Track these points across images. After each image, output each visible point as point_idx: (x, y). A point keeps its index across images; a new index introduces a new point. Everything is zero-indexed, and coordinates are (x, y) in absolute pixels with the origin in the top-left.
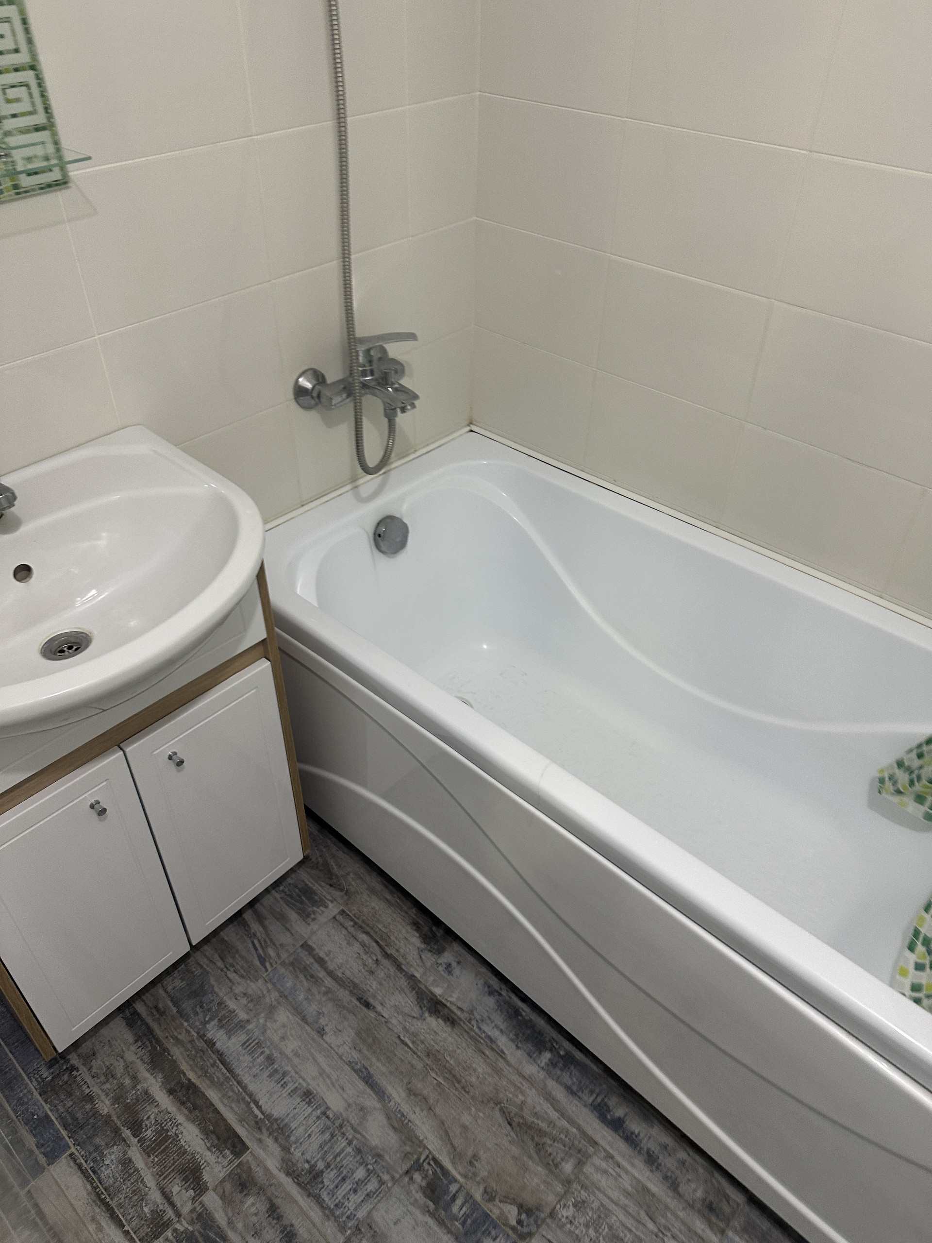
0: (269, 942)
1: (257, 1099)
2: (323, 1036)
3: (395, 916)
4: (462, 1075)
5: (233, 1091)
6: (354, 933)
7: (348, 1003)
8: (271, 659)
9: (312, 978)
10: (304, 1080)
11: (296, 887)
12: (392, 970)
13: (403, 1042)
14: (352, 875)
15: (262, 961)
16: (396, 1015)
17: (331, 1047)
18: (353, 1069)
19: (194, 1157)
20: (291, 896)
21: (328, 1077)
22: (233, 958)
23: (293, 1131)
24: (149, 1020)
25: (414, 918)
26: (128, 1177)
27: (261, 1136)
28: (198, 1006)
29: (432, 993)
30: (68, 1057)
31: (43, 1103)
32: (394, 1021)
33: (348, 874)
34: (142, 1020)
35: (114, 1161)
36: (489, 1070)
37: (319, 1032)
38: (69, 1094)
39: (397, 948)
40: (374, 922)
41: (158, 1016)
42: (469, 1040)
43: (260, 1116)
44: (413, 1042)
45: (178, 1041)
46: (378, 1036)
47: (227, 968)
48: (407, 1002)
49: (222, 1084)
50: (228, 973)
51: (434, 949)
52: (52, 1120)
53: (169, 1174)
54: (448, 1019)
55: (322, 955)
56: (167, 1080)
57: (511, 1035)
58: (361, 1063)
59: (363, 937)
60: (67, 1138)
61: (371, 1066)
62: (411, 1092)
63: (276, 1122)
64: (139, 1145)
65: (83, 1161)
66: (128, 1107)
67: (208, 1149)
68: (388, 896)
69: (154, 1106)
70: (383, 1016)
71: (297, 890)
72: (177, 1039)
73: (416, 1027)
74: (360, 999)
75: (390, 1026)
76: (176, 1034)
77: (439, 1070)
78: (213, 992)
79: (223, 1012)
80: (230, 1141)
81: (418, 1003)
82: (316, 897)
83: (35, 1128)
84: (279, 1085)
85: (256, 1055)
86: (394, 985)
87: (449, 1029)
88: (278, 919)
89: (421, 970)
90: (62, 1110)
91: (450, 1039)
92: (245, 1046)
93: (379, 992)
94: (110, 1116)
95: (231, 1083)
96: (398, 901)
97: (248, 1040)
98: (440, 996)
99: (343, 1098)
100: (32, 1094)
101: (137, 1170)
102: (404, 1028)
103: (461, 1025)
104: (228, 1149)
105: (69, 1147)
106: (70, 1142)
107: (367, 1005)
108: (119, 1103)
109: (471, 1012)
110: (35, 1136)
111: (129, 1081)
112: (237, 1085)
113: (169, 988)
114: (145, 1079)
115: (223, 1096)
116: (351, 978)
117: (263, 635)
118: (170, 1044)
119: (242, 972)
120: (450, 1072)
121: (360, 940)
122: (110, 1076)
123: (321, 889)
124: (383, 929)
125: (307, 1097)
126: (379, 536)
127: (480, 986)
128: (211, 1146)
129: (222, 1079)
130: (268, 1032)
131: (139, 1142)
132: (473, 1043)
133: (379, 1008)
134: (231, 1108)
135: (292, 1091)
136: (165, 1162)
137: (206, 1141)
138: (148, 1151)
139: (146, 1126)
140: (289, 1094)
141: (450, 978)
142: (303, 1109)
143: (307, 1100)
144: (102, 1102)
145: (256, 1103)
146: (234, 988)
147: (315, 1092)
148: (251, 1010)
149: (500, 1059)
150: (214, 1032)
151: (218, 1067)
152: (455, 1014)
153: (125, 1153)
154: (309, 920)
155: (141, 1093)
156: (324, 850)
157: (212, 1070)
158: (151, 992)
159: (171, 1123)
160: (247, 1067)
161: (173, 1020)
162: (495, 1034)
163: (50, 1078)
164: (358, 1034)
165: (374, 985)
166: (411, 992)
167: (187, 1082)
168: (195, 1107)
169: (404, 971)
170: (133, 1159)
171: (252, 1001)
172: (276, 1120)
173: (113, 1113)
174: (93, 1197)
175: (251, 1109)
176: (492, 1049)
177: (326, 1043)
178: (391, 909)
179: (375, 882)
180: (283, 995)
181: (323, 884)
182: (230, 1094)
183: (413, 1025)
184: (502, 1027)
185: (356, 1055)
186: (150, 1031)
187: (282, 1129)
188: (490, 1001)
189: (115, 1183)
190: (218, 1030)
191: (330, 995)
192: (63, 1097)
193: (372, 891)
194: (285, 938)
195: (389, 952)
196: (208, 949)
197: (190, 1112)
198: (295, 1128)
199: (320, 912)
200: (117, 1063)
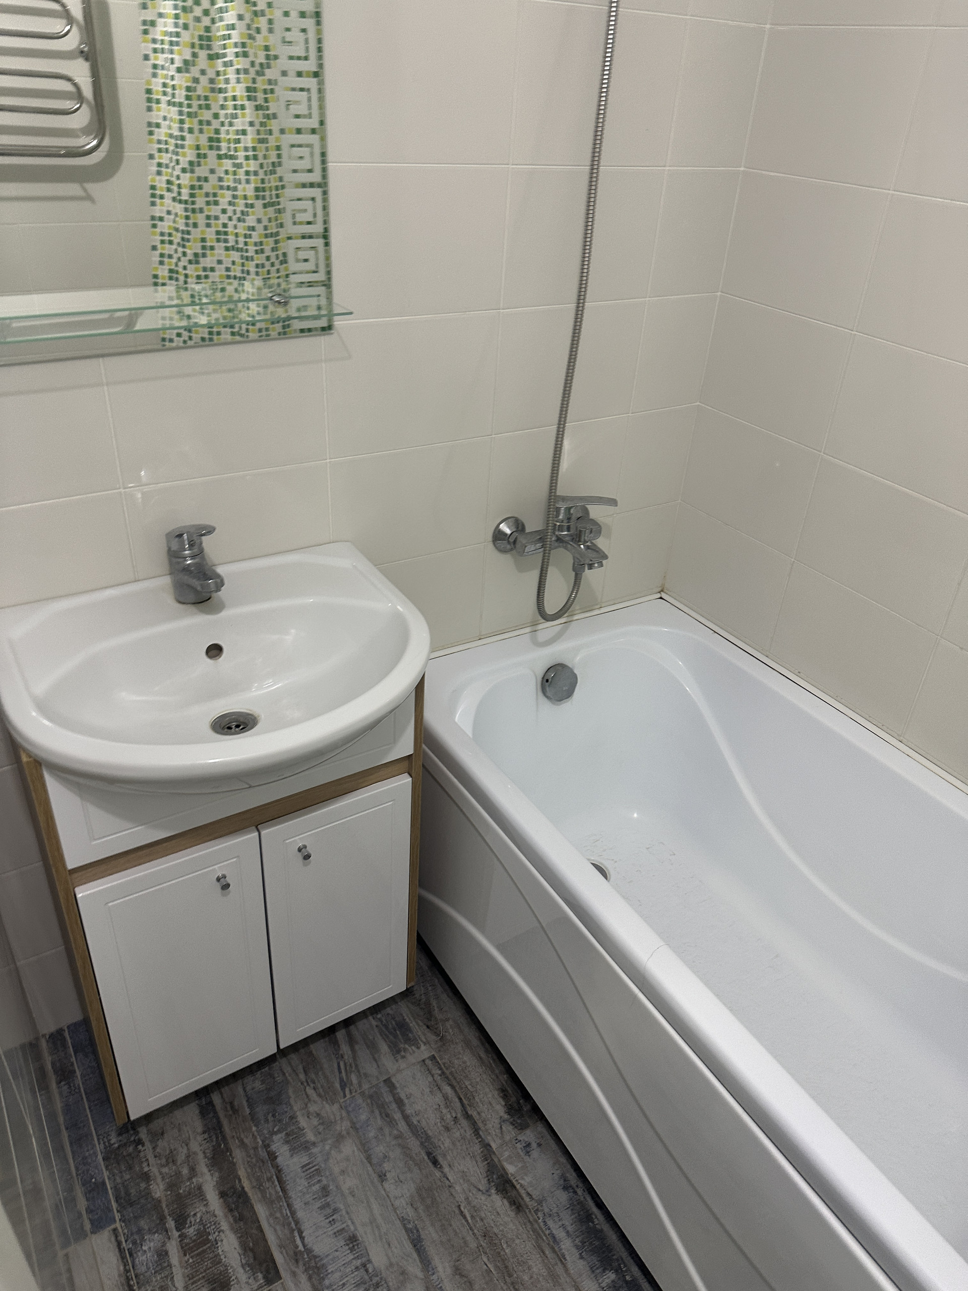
0: (354, 1069)
1: (303, 1228)
2: (382, 1181)
3: (484, 1076)
4: (515, 1268)
5: (281, 1213)
6: (439, 1082)
7: (416, 1154)
8: (413, 775)
9: (387, 1117)
10: (353, 1223)
11: (393, 1018)
12: (469, 1133)
13: (461, 1212)
14: (451, 1022)
15: (343, 1085)
16: (461, 1181)
17: (388, 1196)
18: (404, 1226)
19: (227, 1270)
20: (386, 1027)
21: (378, 1227)
22: (316, 1074)
23: (329, 1273)
24: (221, 1114)
25: (503, 1085)
26: (161, 1270)
27: (296, 1270)
28: (271, 1115)
29: (504, 1169)
30: (138, 1129)
31: (104, 1169)
32: (458, 1188)
33: (447, 1020)
34: (215, 1112)
35: (152, 1249)
36: (544, 1272)
37: (380, 1176)
38: (130, 1168)
39: (479, 1110)
40: (462, 1077)
41: (231, 1112)
42: (531, 1233)
43: (301, 1248)
44: (472, 1217)
45: (243, 1144)
46: (438, 1199)
47: (307, 1083)
48: (476, 1171)
49: (272, 1202)
50: (307, 1088)
51: (517, 1123)
52: (107, 1189)
53: (199, 1280)
54: (515, 1204)
55: (403, 1096)
56: (222, 1181)
57: (577, 1240)
58: (413, 1223)
59: (448, 1090)
60: (115, 1211)
61: (423, 1229)
62: (458, 1271)
63: (315, 1259)
64: (179, 1240)
65: (123, 1240)
66: (179, 1197)
67: (243, 1266)
68: (483, 1055)
69: (203, 1204)
70: (448, 1179)
71: (394, 1023)
72: (242, 1141)
73: (479, 1201)
74: (429, 1154)
75: (452, 1190)
76: (242, 1136)
77: (492, 1255)
78: (288, 1104)
79: (294, 1127)
80: (264, 1265)
81: (487, 1176)
82: (410, 1035)
83: (90, 1192)
84: (327, 1221)
85: (313, 1182)
86: (467, 1149)
87: (512, 1214)
88: (368, 1047)
89: (499, 1141)
90: (119, 1180)
91: (511, 1225)
92: (304, 1169)
93: (450, 1152)
94: (160, 1201)
95: (281, 1204)
96: (492, 1062)
97: (308, 1164)
98: (512, 1175)
99: (387, 1255)
100: (97, 1157)
101: (170, 1266)
102: (467, 1199)
103: (526, 1214)
104: (262, 1272)
105: (115, 1221)
106: (117, 1216)
107: (435, 1162)
108: (171, 1191)
109: (540, 1202)
110: (88, 1200)
111: (187, 1172)
112: (286, 1207)
113: (248, 1088)
114: (202, 1174)
115: (271, 1215)
116: (425, 1129)
117: (411, 751)
118: (234, 1144)
119: (321, 1090)
120: (503, 1260)
121: (443, 1091)
122: (170, 1160)
123: (417, 1028)
124: (469, 1087)
125: (352, 1243)
126: (547, 681)
127: (556, 1177)
128: (246, 1264)
129: (274, 1197)
130: (331, 1161)
131: (179, 1236)
132: (534, 1237)
133: (446, 1170)
134: (275, 1230)
135: (338, 1231)
136: (199, 1265)
137: (242, 1256)
138: (185, 1249)
139: (191, 1222)
140: (335, 1233)
141: (526, 1158)
142: (345, 1254)
143: (351, 1245)
144: (157, 1184)
145: (300, 1233)
146: (309, 1105)
147: (360, 1239)
148: (320, 1133)
149: (559, 1263)
150: (279, 1146)
151: (273, 1183)
152: (523, 1199)
153: (164, 1244)
154: (399, 1057)
155: (195, 1187)
156: (430, 988)
157: (268, 1185)
158: (231, 1086)
159: (214, 1227)
160: (301, 1191)
161: (243, 1121)
162: (560, 1234)
163: (116, 1145)
164: (419, 1190)
165: (447, 1143)
166: (483, 1161)
167: (240, 1189)
168: (241, 1218)
169: (480, 1137)
170: (170, 1254)
171: (322, 1124)
172: (315, 1257)
173: (164, 1199)
174: (123, 1280)
175: (294, 1237)
176: (554, 1251)
177: (385, 1190)
178: (482, 1068)
179: (472, 1035)
180: (354, 1126)
181: (421, 1024)
182: (278, 1215)
183: (477, 1198)
184: (570, 1228)
185: (410, 1212)
186: (220, 1124)
187: (318, 1268)
188: (563, 1197)
189: (146, 1272)
190: (283, 1144)
191: (400, 1141)
192: (123, 1168)
193: (467, 1044)
194: (369, 1068)
195: (470, 1113)
196: (294, 1057)
197: (235, 1221)
198: (332, 1272)
199: (411, 1051)
200: (180, 1149)
